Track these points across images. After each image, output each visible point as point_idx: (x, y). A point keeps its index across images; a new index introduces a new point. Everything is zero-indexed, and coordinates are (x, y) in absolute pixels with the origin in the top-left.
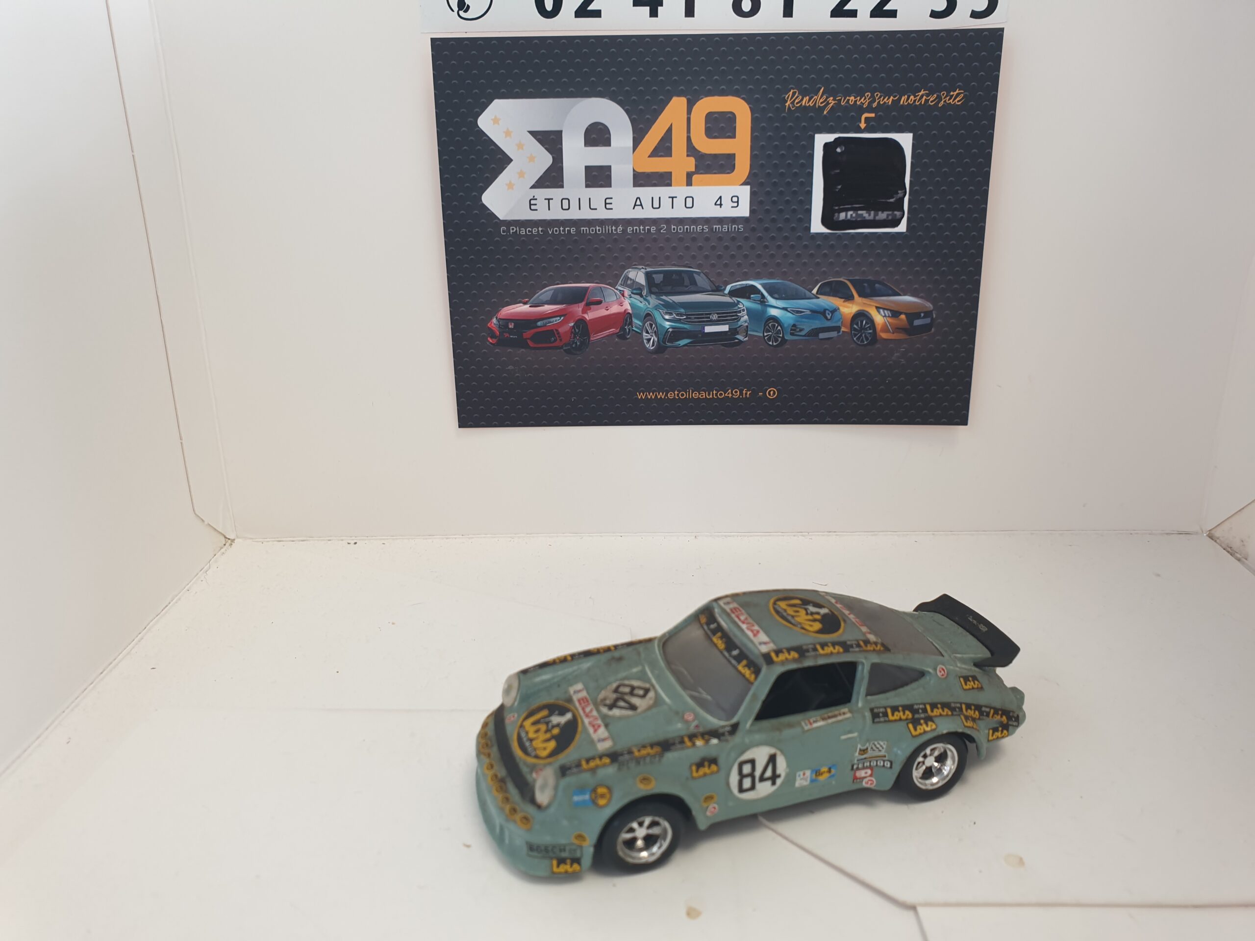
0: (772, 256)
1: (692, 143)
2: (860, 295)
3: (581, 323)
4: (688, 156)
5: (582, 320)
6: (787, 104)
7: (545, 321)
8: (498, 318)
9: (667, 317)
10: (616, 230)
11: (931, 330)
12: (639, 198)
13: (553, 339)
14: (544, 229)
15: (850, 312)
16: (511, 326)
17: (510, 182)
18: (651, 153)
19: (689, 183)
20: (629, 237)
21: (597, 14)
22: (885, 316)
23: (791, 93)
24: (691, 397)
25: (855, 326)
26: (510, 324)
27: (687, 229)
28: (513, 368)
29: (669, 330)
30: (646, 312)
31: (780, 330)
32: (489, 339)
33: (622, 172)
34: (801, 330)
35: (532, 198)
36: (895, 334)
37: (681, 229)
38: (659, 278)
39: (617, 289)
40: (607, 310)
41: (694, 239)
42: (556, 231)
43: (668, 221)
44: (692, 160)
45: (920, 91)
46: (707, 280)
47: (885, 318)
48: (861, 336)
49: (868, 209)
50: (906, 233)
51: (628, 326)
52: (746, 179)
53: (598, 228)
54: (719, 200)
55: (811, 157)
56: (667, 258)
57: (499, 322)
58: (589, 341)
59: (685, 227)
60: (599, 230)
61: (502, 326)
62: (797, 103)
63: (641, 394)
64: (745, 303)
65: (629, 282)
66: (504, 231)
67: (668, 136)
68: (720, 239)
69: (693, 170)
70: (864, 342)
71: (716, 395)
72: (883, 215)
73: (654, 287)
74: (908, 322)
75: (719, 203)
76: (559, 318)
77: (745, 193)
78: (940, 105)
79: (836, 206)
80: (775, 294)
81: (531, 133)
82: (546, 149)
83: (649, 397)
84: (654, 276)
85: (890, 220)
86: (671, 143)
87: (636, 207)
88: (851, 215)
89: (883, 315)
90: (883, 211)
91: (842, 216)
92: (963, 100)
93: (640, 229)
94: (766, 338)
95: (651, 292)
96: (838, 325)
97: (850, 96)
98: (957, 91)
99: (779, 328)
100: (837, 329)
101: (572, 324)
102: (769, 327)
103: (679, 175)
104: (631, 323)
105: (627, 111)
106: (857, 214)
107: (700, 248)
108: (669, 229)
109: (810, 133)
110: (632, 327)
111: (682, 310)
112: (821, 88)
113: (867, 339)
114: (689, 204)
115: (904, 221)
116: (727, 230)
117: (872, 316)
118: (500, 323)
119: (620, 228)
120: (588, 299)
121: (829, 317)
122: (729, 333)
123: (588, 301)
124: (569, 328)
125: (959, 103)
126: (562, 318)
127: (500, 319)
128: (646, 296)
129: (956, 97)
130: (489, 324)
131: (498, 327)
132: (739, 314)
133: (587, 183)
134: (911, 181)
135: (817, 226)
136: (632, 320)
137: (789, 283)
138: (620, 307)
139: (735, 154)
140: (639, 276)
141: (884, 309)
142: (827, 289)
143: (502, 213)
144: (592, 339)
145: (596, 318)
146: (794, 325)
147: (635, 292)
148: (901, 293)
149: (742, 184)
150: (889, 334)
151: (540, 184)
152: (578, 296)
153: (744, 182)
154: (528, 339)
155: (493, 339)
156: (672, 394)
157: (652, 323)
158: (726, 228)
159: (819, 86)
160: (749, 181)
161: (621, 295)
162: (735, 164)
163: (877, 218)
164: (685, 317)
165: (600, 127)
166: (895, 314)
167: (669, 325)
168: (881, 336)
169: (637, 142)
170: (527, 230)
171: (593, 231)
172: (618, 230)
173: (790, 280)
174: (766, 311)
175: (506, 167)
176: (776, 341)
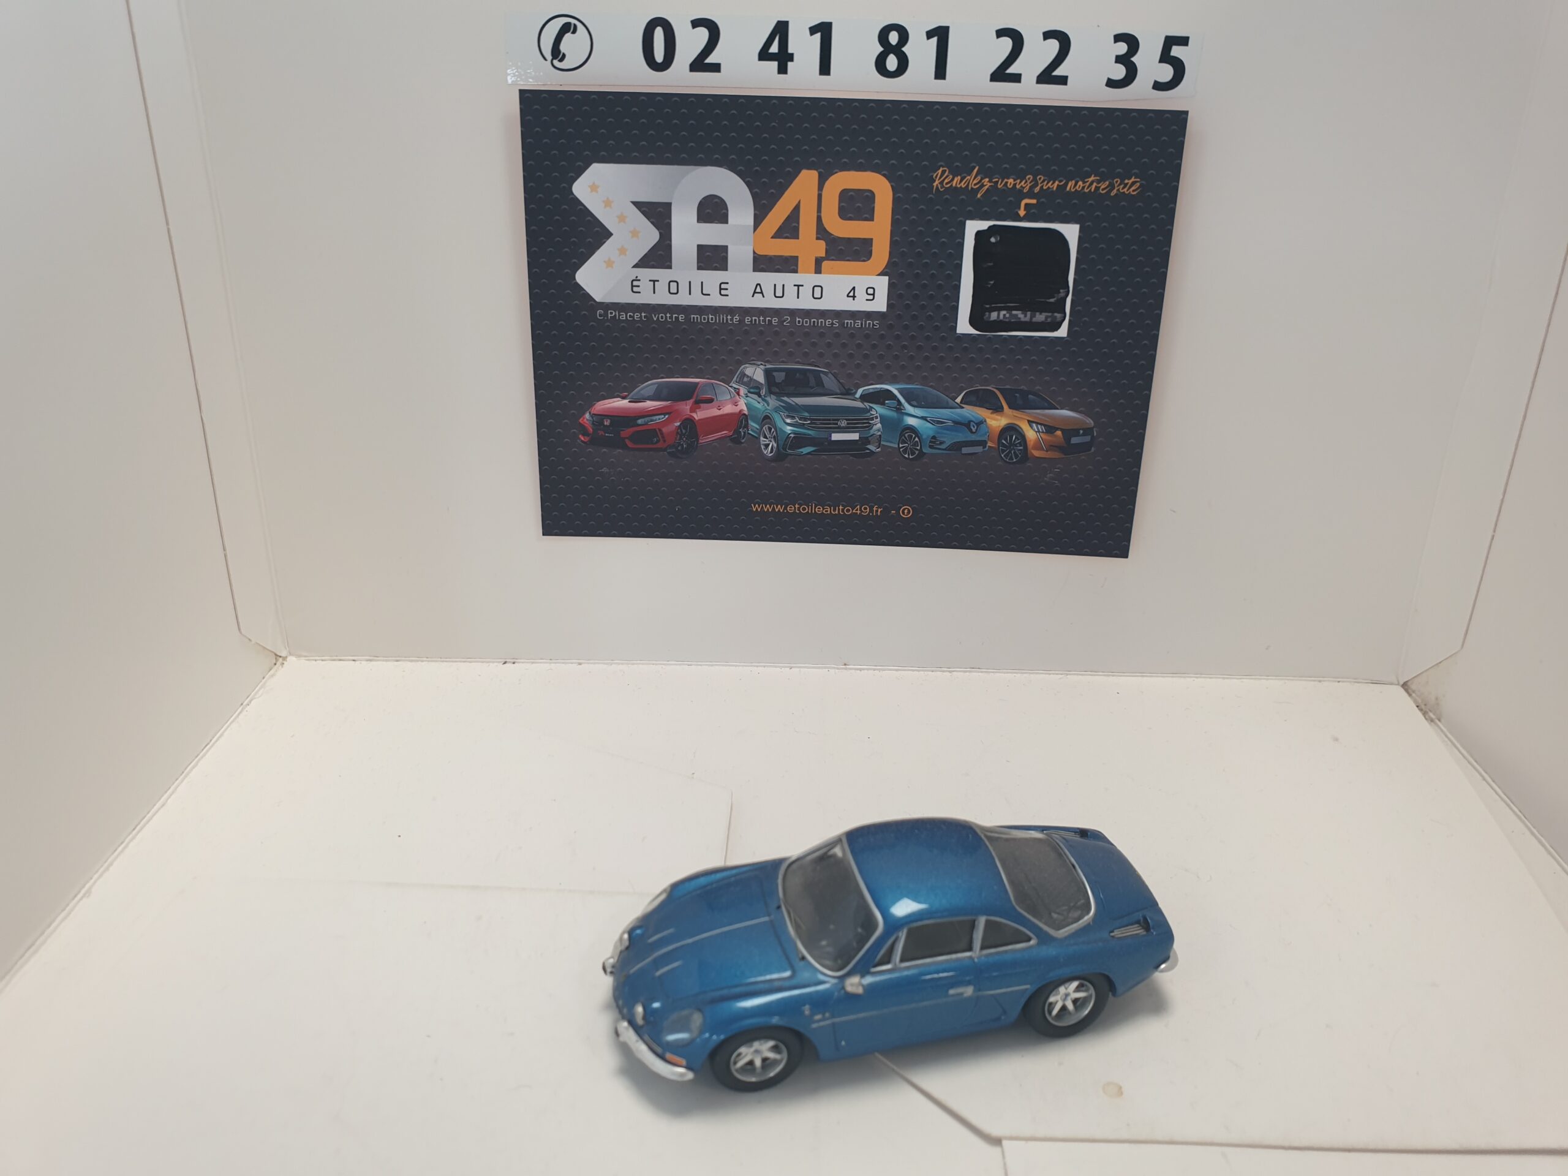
0: (912, 358)
1: (823, 224)
2: (1010, 408)
3: (689, 422)
4: (818, 238)
5: (691, 419)
6: (935, 184)
7: (646, 419)
8: (592, 412)
9: (788, 421)
10: (732, 320)
11: (1090, 450)
12: (759, 284)
13: (655, 439)
14: (647, 315)
15: (998, 425)
16: (607, 423)
17: (609, 259)
18: (775, 234)
19: (818, 271)
20: (746, 328)
21: (716, 68)
22: (1039, 432)
23: (940, 171)
24: (813, 512)
25: (1004, 442)
26: (605, 420)
27: (814, 322)
28: (608, 470)
29: (790, 435)
30: (764, 415)
31: (917, 441)
32: (580, 436)
33: (741, 253)
34: (941, 443)
35: (635, 278)
36: (1049, 452)
37: (807, 322)
38: (780, 377)
39: (731, 386)
40: (720, 409)
41: (822, 335)
42: (662, 317)
43: (793, 313)
44: (822, 244)
45: (1090, 177)
46: (835, 381)
47: (1038, 434)
48: (1010, 452)
49: (1024, 311)
50: (1068, 338)
51: (744, 428)
52: (884, 269)
53: (710, 316)
54: (853, 291)
55: (962, 245)
56: (791, 354)
57: (592, 418)
58: (697, 443)
59: (812, 320)
60: (712, 319)
61: (597, 422)
62: (947, 184)
63: (757, 506)
64: (878, 410)
65: (745, 379)
66: (600, 316)
67: (795, 215)
68: (852, 336)
69: (824, 255)
70: (1013, 460)
71: (843, 510)
72: (1041, 316)
73: (774, 386)
74: (1065, 439)
75: (852, 294)
76: (663, 416)
77: (882, 284)
78: (1112, 194)
79: (987, 304)
80: (913, 401)
81: (635, 204)
82: (652, 223)
83: (766, 510)
84: (775, 374)
85: (1048, 323)
86: (798, 223)
87: (756, 295)
88: (1004, 315)
89: (1036, 430)
90: (1041, 313)
91: (994, 316)
92: (1139, 190)
93: (759, 320)
94: (901, 450)
95: (771, 392)
96: (983, 439)
97: (1008, 178)
98: (1133, 180)
99: (917, 439)
100: (983, 443)
101: (678, 424)
102: (906, 438)
103: (806, 260)
104: (747, 426)
105: (748, 184)
106: (1011, 315)
107: (829, 345)
108: (793, 321)
109: (960, 219)
110: (748, 430)
111: (806, 414)
112: (975, 167)
113: (1016, 456)
114: (817, 294)
115: (1065, 325)
116: (860, 326)
117: (1022, 430)
118: (594, 418)
119: (737, 318)
120: (697, 396)
121: (974, 430)
122: (860, 442)
123: (698, 398)
124: (674, 427)
125: (1135, 193)
126: (667, 416)
127: (594, 414)
128: (764, 396)
129: (1131, 186)
130: (582, 419)
131: (591, 423)
132: (871, 422)
133: (700, 264)
134: (1075, 280)
135: (964, 326)
136: (748, 422)
137: (931, 389)
138: (734, 406)
139: (872, 239)
140: (757, 373)
141: (1037, 423)
142: (973, 399)
143: (598, 293)
144: (700, 441)
145: (707, 418)
146: (934, 437)
147: (752, 390)
148: (1058, 407)
149: (879, 275)
150: (1042, 452)
151: (644, 263)
152: (685, 393)
153: (881, 272)
154: (627, 438)
155: (586, 437)
156: (791, 507)
157: (770, 426)
158: (860, 324)
159: (975, 165)
160: (887, 270)
161: (735, 393)
162: (872, 250)
163: (1034, 320)
164: (809, 422)
165: (716, 200)
166: (1050, 429)
167: (791, 430)
168: (1031, 453)
169: (758, 220)
170: (628, 314)
171: (704, 319)
172: (734, 320)
173: (931, 387)
174: (903, 419)
175: (605, 242)
176: (913, 454)
